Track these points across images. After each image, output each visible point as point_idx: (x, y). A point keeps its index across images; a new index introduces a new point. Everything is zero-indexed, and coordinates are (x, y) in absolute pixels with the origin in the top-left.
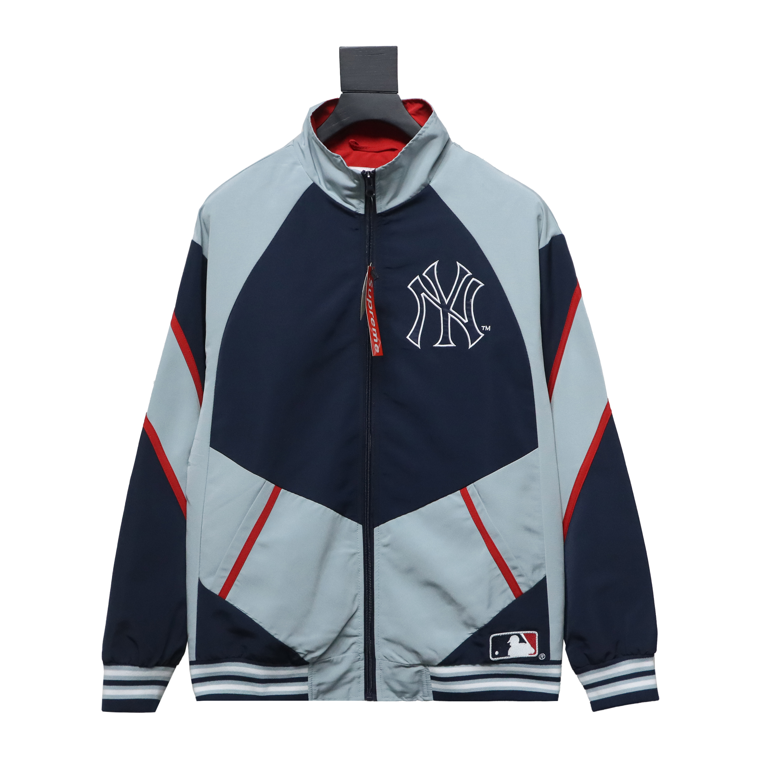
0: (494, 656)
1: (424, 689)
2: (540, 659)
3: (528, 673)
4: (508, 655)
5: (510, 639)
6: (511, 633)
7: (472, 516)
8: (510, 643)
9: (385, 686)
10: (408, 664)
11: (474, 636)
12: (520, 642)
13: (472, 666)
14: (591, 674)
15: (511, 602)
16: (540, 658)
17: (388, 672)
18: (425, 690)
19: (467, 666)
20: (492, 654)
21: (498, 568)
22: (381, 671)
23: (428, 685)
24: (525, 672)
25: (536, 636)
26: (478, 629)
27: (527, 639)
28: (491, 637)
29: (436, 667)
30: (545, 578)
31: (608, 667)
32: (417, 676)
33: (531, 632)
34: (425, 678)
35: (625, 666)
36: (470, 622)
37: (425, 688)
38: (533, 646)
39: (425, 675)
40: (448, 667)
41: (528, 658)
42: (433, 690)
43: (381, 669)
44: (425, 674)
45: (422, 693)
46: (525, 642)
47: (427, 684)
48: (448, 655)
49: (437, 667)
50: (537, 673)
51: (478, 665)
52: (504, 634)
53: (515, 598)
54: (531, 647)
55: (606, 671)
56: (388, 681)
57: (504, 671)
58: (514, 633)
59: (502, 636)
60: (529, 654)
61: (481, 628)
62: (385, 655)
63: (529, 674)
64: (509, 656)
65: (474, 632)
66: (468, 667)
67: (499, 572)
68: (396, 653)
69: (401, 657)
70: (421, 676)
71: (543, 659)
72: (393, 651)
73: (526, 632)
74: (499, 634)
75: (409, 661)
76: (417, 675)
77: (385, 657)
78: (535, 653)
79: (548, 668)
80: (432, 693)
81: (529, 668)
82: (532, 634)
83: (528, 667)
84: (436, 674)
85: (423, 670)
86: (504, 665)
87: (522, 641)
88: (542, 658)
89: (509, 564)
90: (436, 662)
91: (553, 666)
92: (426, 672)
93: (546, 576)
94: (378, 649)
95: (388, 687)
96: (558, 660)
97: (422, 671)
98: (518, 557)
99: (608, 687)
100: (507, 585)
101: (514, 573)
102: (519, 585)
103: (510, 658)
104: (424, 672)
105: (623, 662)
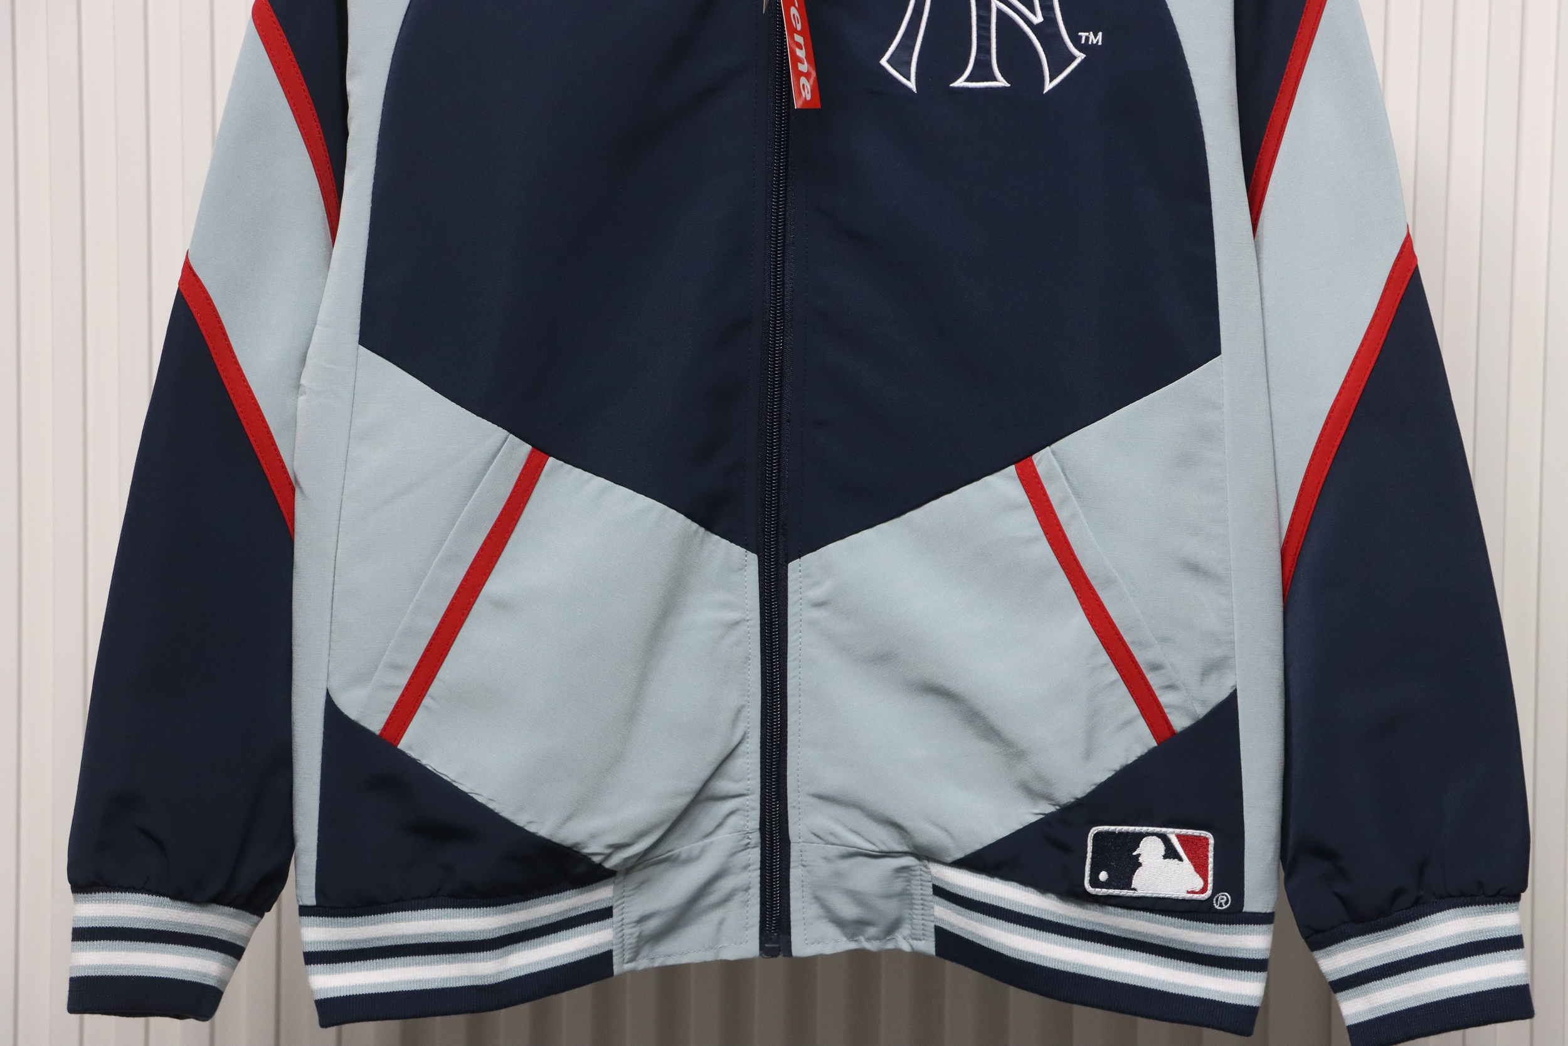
0: (1095, 882)
1: (914, 916)
2: (1217, 907)
3: (1181, 942)
4: (1133, 887)
5: (1141, 845)
6: (1144, 829)
7: (1046, 533)
8: (1139, 855)
9: (814, 910)
10: (877, 849)
11: (1046, 821)
12: (1165, 857)
13: (1038, 893)
14: (1353, 947)
15: (1146, 751)
16: (1215, 905)
17: (823, 869)
18: (918, 921)
19: (1024, 888)
20: (1091, 875)
21: (1112, 665)
22: (805, 869)
23: (926, 908)
24: (1170, 940)
25: (1208, 844)
26: (1059, 805)
27: (1185, 851)
28: (1092, 831)
29: (947, 867)
30: (1233, 696)
31: (1398, 928)
32: (900, 880)
33: (1197, 833)
34: (920, 887)
35: (1443, 925)
36: (1037, 786)
37: (916, 914)
38: (1201, 869)
39: (918, 880)
40: (978, 875)
41: (1184, 900)
42: (937, 924)
43: (804, 866)
44: (918, 878)
45: (910, 927)
46: (1181, 859)
47: (922, 904)
48: (979, 847)
49: (950, 868)
50: (1202, 946)
51: (1053, 896)
52: (1125, 829)
53: (1154, 743)
54: (1195, 873)
55: (1393, 939)
56: (822, 894)
57: (1116, 928)
58: (1151, 829)
59: (1121, 833)
60: (1188, 892)
61: (1065, 804)
62: (815, 831)
63: (1184, 948)
64: (1135, 889)
65: (1047, 812)
66: (1027, 893)
67: (1115, 675)
68: (845, 826)
69: (857, 833)
70: (909, 880)
71: (1225, 907)
72: (838, 820)
73: (1184, 831)
74: (1112, 828)
75: (878, 843)
76: (900, 877)
77: (815, 835)
78: (1203, 890)
79: (1236, 934)
80: (933, 930)
81: (1185, 931)
82: (1199, 838)
83: (1181, 927)
84: (948, 883)
85: (915, 866)
86: (1120, 910)
87: (1171, 853)
88: (1221, 905)
89: (1142, 657)
90: (950, 856)
91: (1251, 927)
92: (922, 873)
93: (1235, 691)
94: (798, 819)
95: (821, 912)
96: (1264, 911)
97: (913, 868)
98: (1163, 640)
99: (1397, 984)
100: (1134, 710)
101: (1153, 679)
102: (1166, 710)
103: (1136, 894)
104: (918, 872)
105: (1439, 915)
